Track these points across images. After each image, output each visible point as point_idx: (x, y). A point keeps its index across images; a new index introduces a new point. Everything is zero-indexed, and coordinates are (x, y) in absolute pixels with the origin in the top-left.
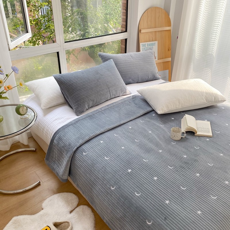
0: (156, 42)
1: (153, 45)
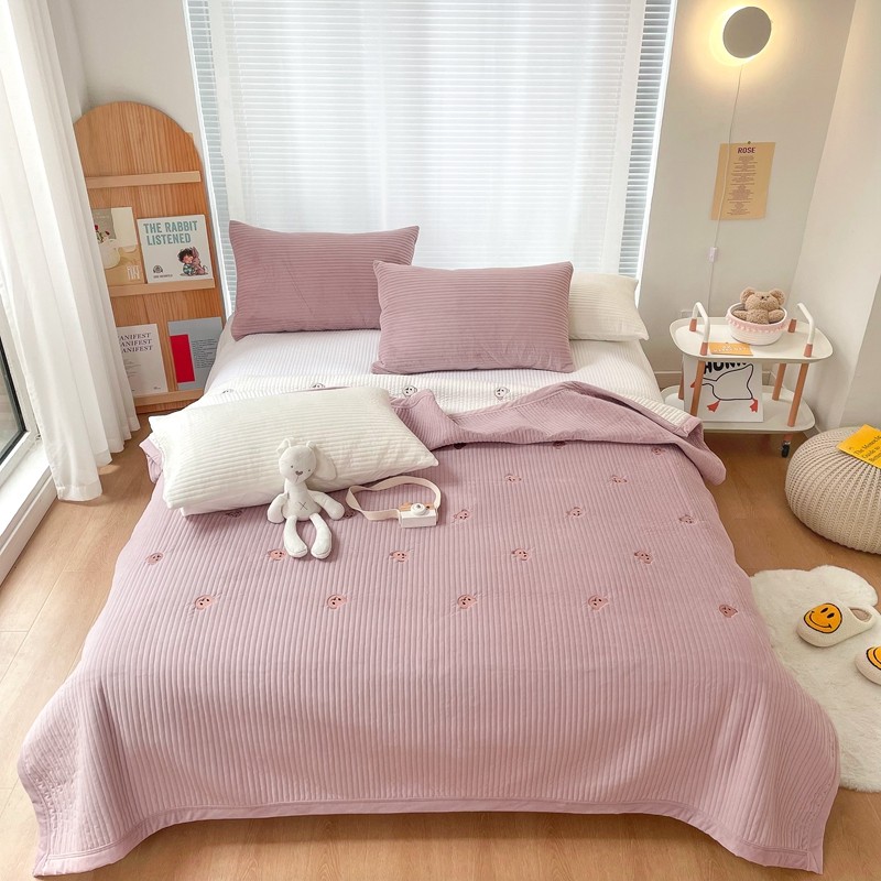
0: (201, 219)
1: (188, 226)
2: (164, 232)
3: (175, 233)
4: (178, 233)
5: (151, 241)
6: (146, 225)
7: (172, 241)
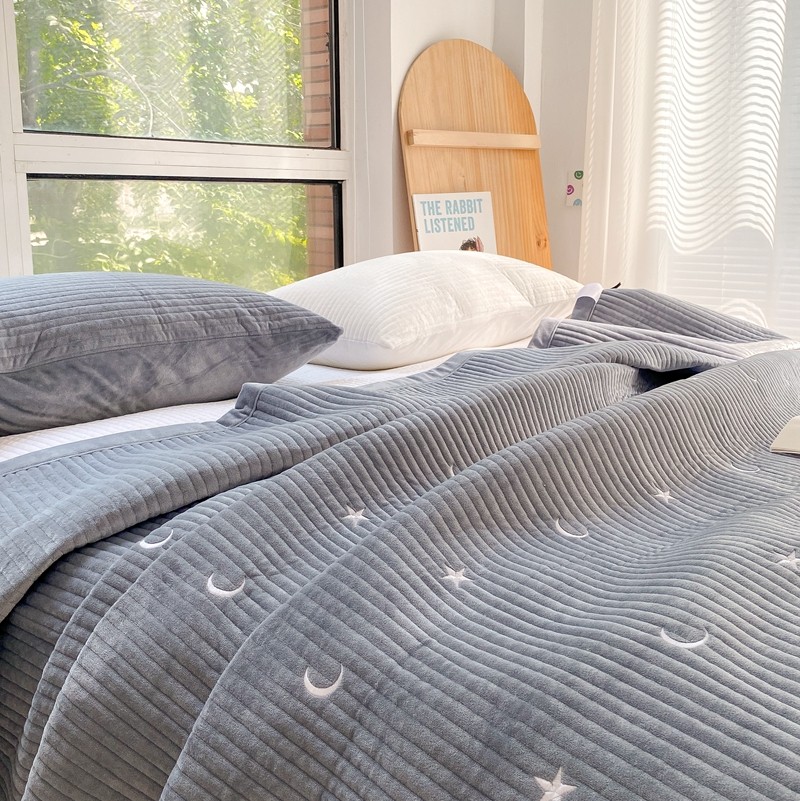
0: (486, 196)
1: (470, 206)
2: (444, 215)
3: (457, 215)
4: (461, 216)
5: (429, 229)
6: (423, 203)
7: (452, 227)
